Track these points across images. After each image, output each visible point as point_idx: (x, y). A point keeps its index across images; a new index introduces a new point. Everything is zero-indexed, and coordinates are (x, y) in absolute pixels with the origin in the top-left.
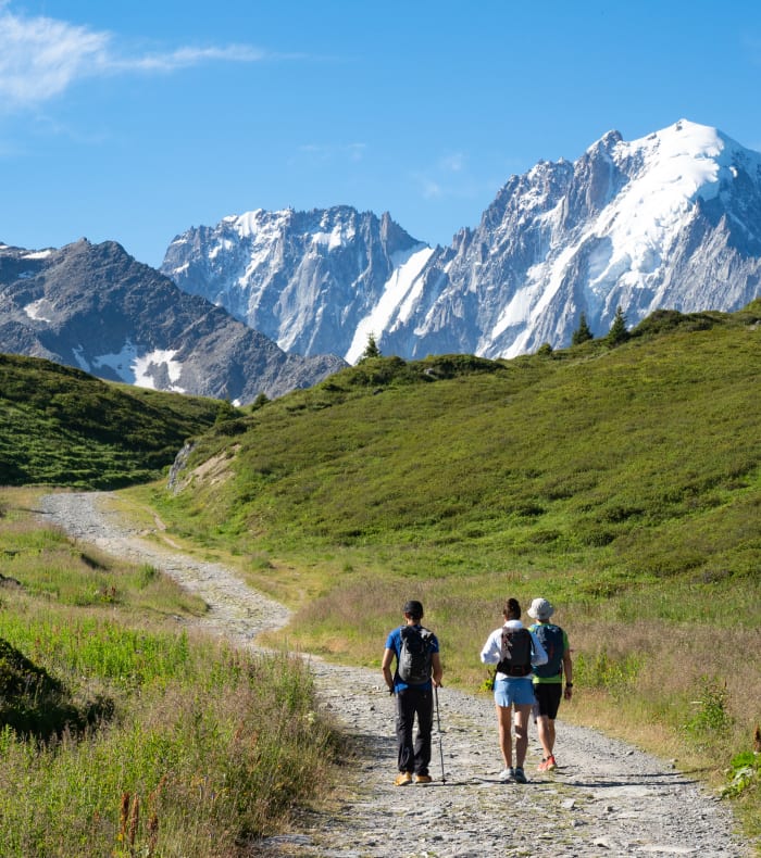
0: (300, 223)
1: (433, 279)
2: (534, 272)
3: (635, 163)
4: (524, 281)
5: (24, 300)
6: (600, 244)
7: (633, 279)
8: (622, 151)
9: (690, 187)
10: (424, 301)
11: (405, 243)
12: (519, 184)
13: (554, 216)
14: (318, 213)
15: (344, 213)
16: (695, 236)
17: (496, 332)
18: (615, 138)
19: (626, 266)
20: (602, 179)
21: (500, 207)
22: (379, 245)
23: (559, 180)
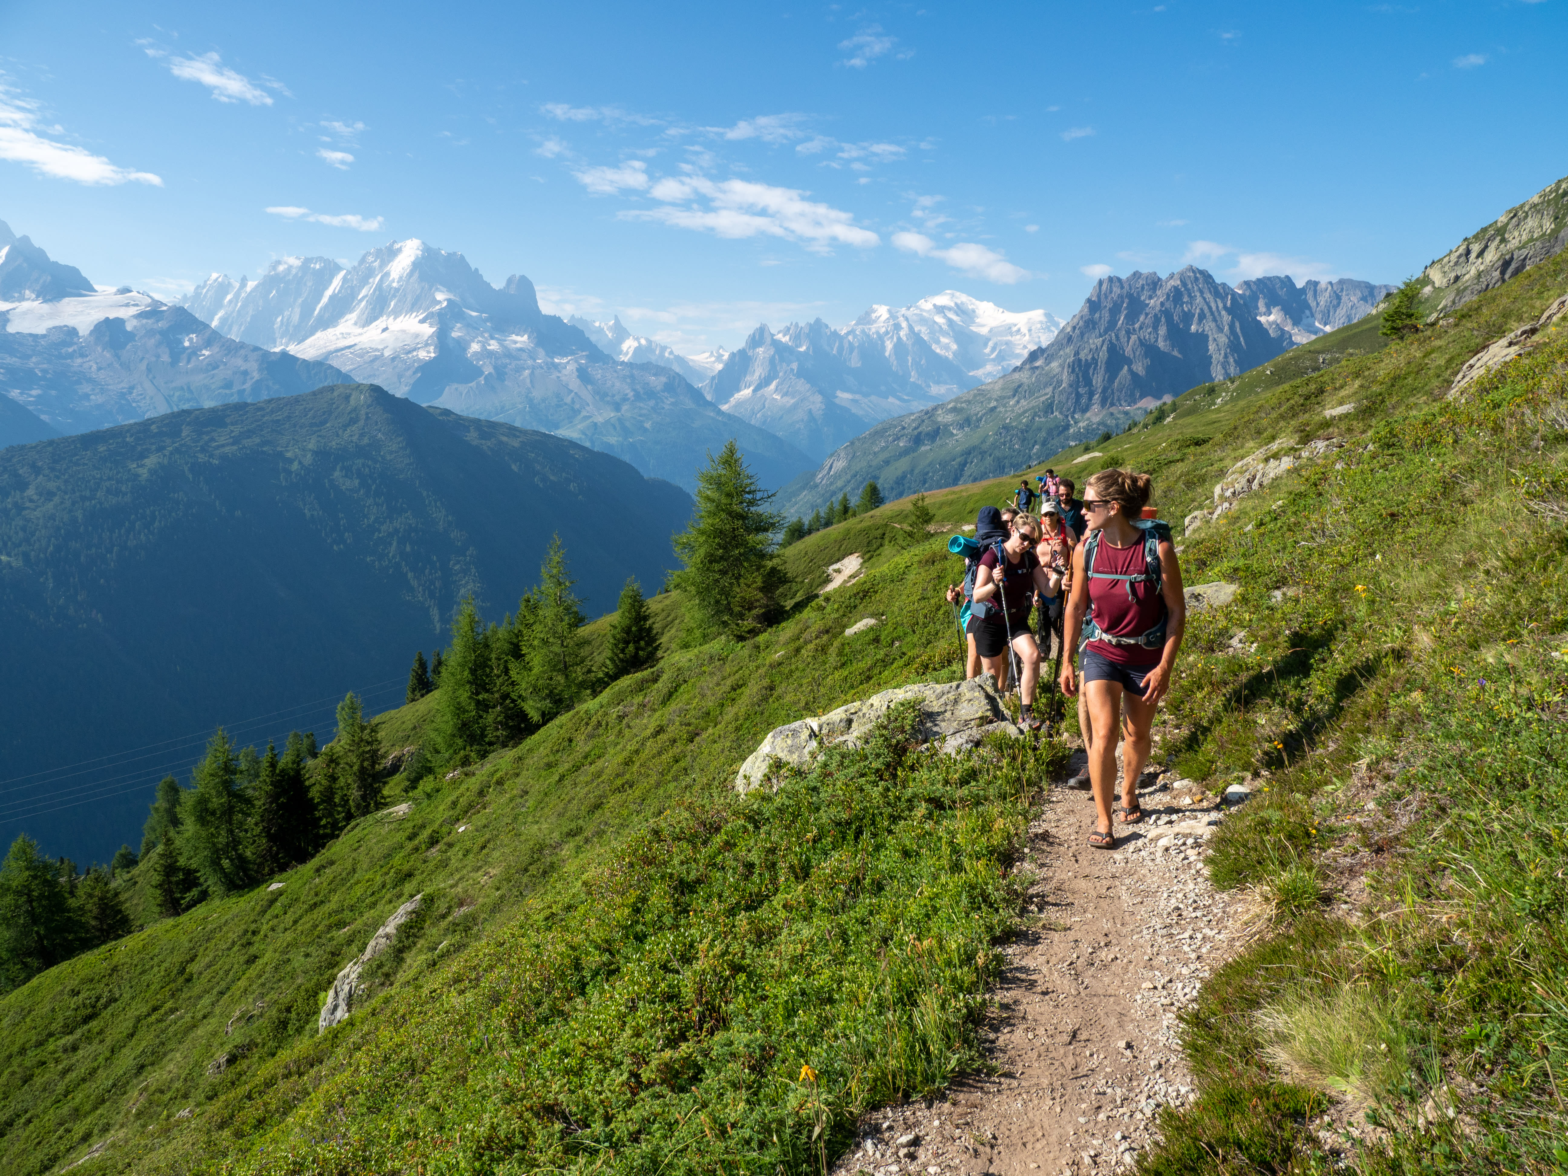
0: (307, 261)
1: (345, 279)
2: (371, 280)
3: (400, 250)
4: (368, 283)
5: (158, 321)
6: (387, 274)
7: (395, 285)
8: (397, 246)
9: (413, 259)
10: (342, 287)
11: (338, 268)
12: (368, 254)
13: (376, 264)
14: (312, 259)
15: (320, 259)
16: (411, 274)
17: (360, 297)
18: (394, 242)
19: (393, 281)
20: (392, 253)
21: (363, 260)
22: (332, 269)
23: (379, 253)
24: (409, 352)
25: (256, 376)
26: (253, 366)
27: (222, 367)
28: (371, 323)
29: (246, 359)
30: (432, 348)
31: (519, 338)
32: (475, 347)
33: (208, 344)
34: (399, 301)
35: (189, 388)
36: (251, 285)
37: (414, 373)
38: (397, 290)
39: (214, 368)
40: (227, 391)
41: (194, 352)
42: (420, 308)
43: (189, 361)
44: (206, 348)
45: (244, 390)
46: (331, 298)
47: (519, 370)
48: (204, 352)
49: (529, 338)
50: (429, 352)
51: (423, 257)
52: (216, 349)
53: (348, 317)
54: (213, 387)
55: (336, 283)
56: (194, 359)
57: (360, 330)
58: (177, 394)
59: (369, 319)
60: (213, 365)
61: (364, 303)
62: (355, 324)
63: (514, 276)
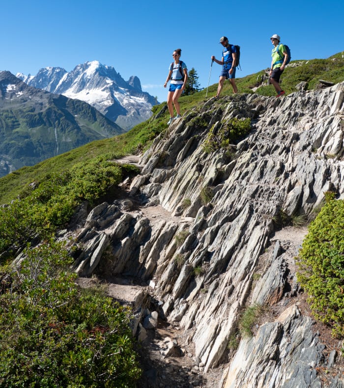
0: (54, 69)
1: (68, 76)
2: (79, 76)
3: (90, 65)
4: (77, 77)
6: (85, 73)
7: (89, 77)
8: (89, 63)
9: (95, 68)
10: (67, 78)
11: (65, 72)
12: (77, 66)
13: (81, 70)
14: (56, 68)
15: (59, 68)
16: (95, 73)
17: (74, 82)
18: (88, 62)
19: (88, 76)
20: (86, 66)
21: (75, 68)
22: (63, 72)
23: (82, 66)
24: (100, 102)
25: (48, 106)
26: (45, 101)
27: (28, 101)
28: (79, 92)
29: (41, 97)
30: (110, 101)
31: (140, 99)
32: (125, 102)
33: (21, 89)
34: (91, 83)
35: (11, 111)
36: (32, 77)
37: (105, 110)
38: (90, 79)
39: (25, 101)
40: (32, 113)
41: (13, 93)
42: (100, 86)
43: (11, 97)
44: (20, 91)
45: (42, 113)
46: (63, 82)
47: (144, 111)
48: (19, 93)
49: (145, 99)
50: (108, 102)
51: (99, 68)
52: (25, 92)
53: (70, 89)
54: (25, 111)
55: (65, 77)
56: (14, 96)
57: (75, 94)
58: (5, 114)
59: (79, 90)
60: (24, 100)
61: (76, 84)
62: (73, 92)
63: (132, 76)
